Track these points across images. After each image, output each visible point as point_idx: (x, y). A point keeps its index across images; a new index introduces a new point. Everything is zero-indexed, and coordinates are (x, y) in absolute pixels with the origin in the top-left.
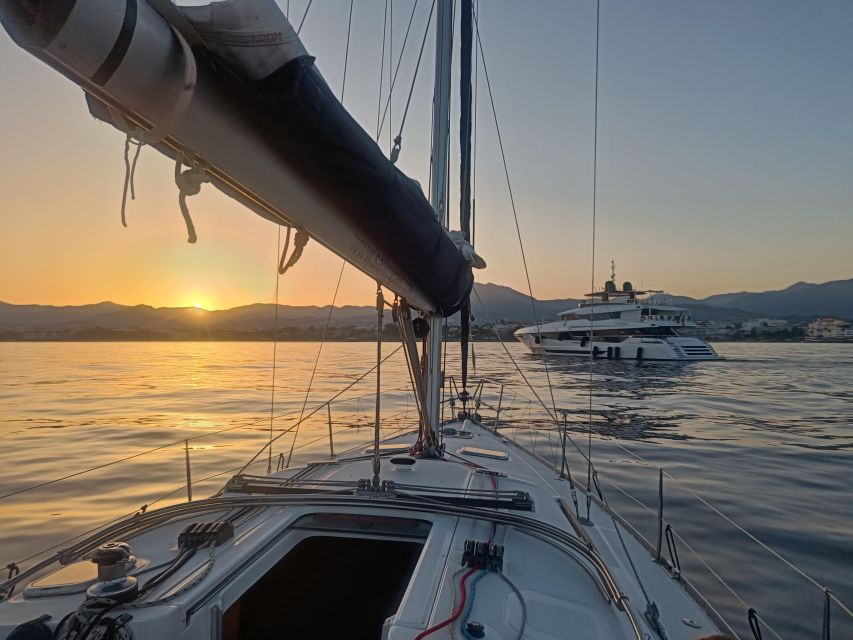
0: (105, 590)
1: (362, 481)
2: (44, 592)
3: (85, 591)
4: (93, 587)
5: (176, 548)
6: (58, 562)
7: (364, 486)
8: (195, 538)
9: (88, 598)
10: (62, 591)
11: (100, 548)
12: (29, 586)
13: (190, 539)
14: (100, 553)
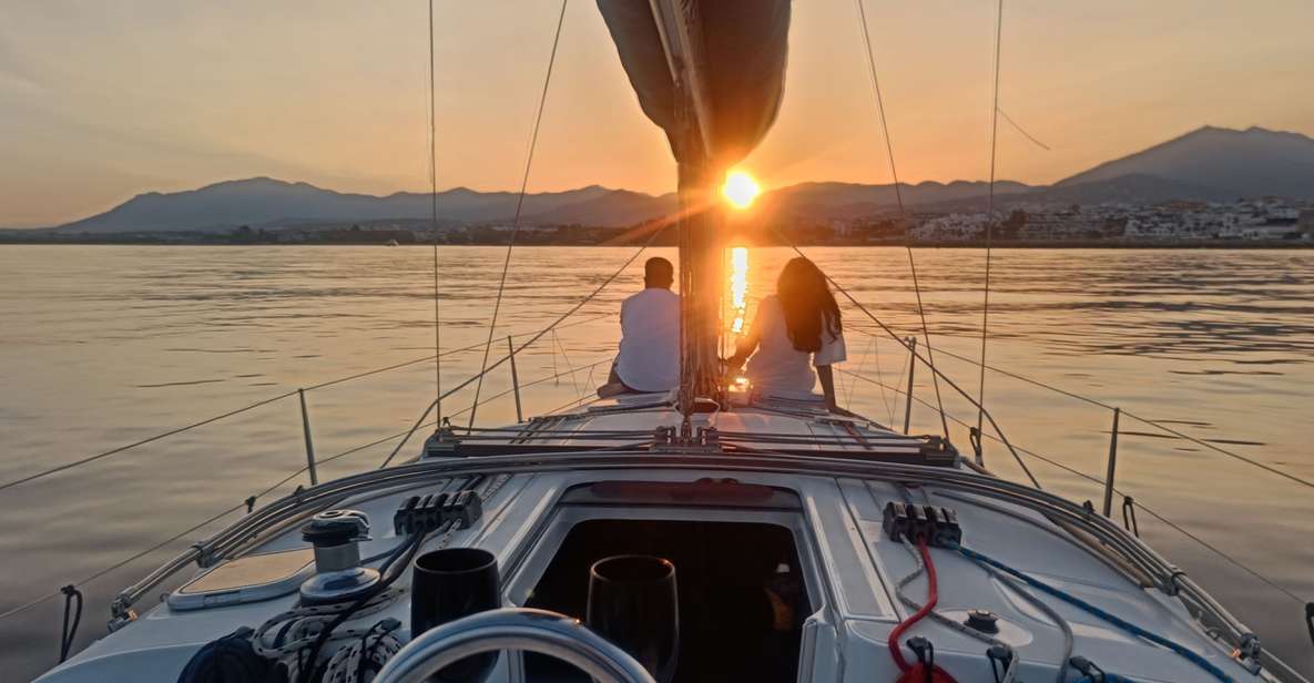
0: (329, 586)
1: (663, 430)
2: (211, 601)
3: (299, 589)
4: (309, 583)
5: (392, 533)
6: (194, 563)
7: (665, 437)
8: (424, 518)
9: (305, 602)
10: (244, 597)
11: (315, 517)
12: (176, 593)
13: (415, 519)
14: (315, 526)
